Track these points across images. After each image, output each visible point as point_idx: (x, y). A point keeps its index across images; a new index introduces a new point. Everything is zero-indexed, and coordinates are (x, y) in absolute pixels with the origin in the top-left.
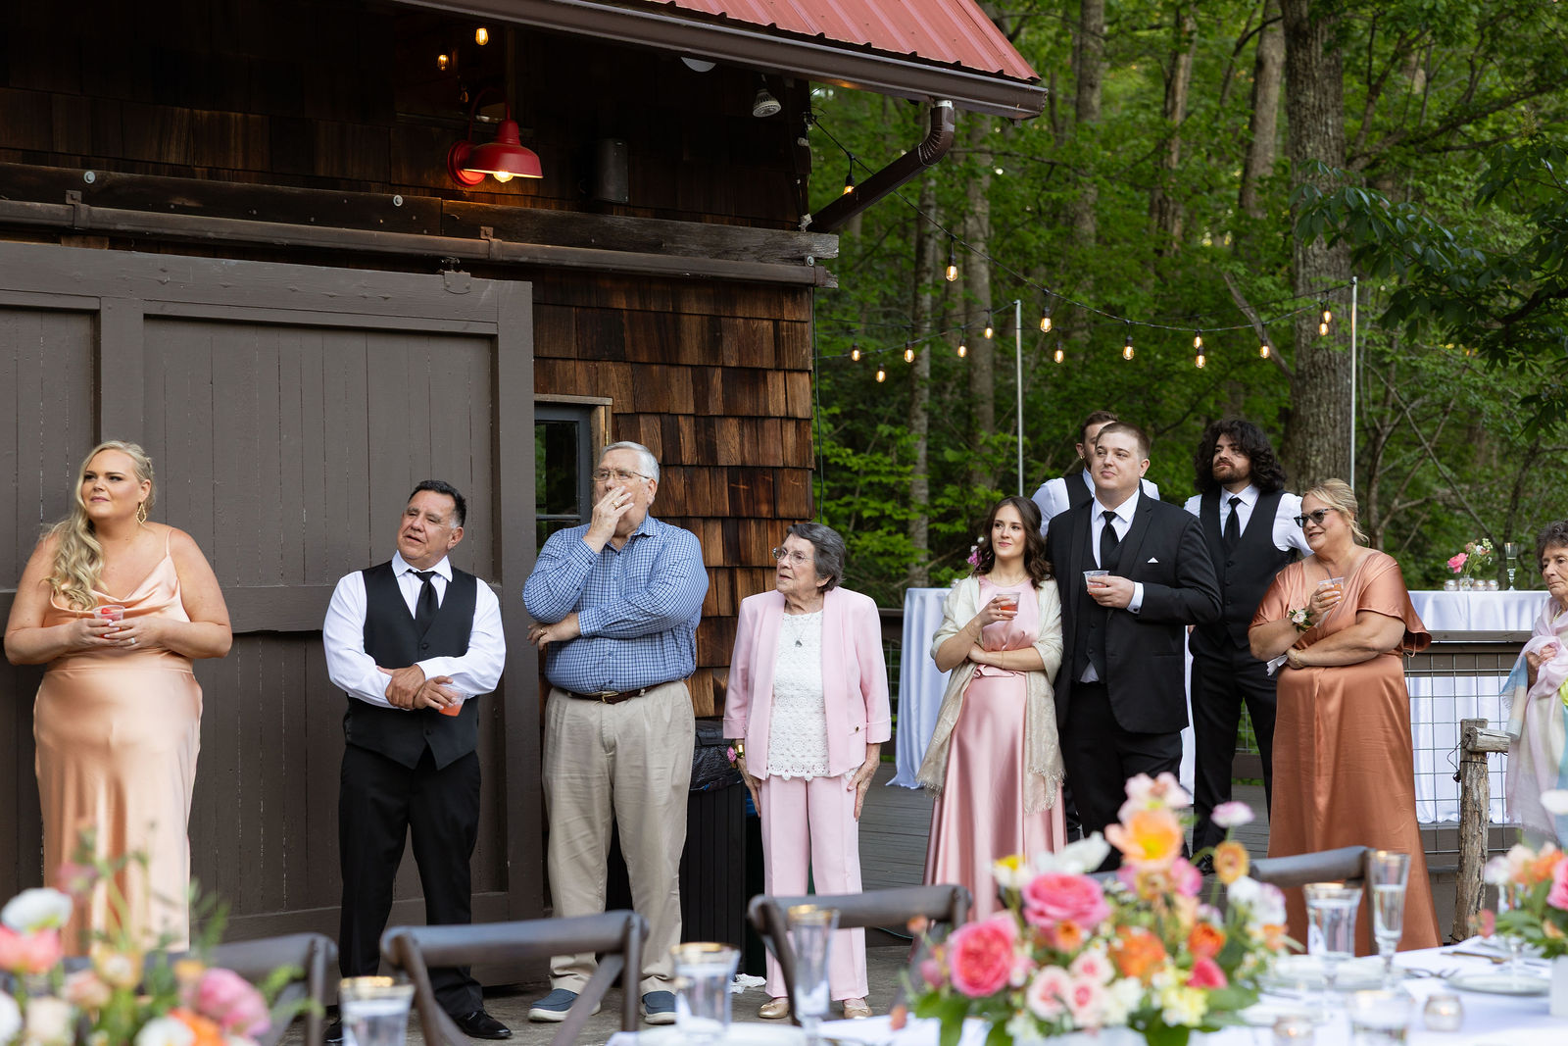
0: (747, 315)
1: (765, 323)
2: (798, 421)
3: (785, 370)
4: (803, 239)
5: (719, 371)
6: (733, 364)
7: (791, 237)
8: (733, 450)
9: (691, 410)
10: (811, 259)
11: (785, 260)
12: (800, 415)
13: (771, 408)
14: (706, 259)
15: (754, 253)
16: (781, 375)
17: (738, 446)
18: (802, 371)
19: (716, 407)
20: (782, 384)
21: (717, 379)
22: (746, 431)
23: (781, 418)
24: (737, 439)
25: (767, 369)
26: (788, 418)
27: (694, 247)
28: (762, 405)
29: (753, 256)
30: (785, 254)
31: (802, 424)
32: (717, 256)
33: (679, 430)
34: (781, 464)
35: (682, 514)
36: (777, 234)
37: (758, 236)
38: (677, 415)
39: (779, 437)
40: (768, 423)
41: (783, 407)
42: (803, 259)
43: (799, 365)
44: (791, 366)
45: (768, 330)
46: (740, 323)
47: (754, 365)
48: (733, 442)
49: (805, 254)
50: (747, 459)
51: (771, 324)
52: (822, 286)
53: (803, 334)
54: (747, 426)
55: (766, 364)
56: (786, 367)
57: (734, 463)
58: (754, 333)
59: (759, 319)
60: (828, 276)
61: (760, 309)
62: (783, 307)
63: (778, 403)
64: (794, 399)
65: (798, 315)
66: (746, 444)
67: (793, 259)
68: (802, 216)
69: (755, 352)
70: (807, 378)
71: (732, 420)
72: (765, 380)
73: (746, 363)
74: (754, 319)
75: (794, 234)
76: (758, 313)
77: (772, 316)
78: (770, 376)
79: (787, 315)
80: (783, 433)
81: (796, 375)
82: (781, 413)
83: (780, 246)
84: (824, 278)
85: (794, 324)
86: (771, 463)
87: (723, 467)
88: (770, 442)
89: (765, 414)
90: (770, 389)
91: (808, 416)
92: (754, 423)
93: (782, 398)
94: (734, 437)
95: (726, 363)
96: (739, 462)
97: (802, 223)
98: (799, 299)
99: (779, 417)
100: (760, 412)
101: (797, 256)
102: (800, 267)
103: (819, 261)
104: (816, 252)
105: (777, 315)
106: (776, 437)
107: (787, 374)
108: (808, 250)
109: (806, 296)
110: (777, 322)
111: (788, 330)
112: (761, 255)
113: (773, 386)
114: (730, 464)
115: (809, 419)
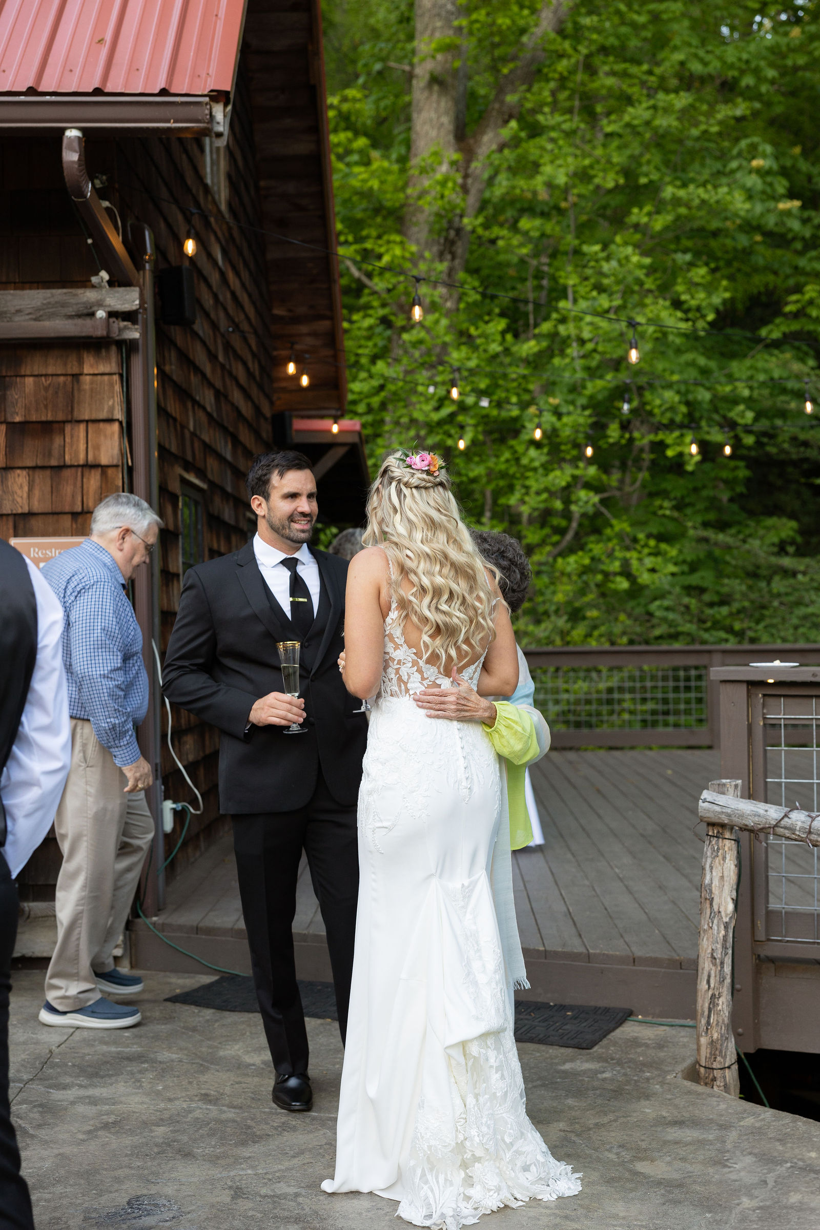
0: (36, 373)
1: (62, 379)
2: (104, 468)
3: (87, 421)
4: (90, 295)
6: (18, 419)
7: (76, 295)
8: (19, 500)
10: (101, 314)
11: (70, 317)
12: (104, 461)
13: (67, 458)
15: (30, 314)
16: (82, 427)
17: (25, 495)
18: (110, 421)
20: (82, 434)
21: (1, 435)
22: (37, 481)
23: (83, 466)
24: (26, 489)
25: (64, 422)
26: (89, 466)
28: (55, 452)
29: (27, 317)
30: (70, 311)
31: (110, 471)
34: (79, 509)
36: (58, 294)
37: (34, 298)
39: (79, 483)
40: (67, 473)
41: (82, 456)
42: (92, 314)
43: (103, 415)
44: (94, 417)
45: (65, 383)
46: (30, 381)
47: (44, 419)
48: (19, 492)
49: (94, 309)
50: (37, 507)
51: (69, 378)
52: (117, 338)
53: (112, 385)
54: (39, 476)
55: (60, 417)
56: (87, 418)
57: (20, 511)
58: (46, 389)
59: (52, 375)
60: (126, 328)
61: (53, 366)
62: (81, 363)
63: (77, 453)
64: (97, 448)
65: (102, 368)
66: (37, 493)
67: (79, 316)
68: (97, 274)
69: (46, 407)
70: (116, 426)
71: (18, 471)
72: (63, 432)
73: (34, 418)
74: (46, 375)
75: (80, 291)
76: (50, 370)
77: (69, 372)
78: (68, 428)
79: (87, 370)
80: (85, 480)
81: (102, 425)
82: (82, 462)
83: (64, 305)
84: (121, 330)
85: (99, 377)
86: (67, 509)
87: (8, 515)
88: (68, 489)
89: (62, 464)
90: (68, 440)
91: (115, 462)
92: (48, 472)
93: (82, 446)
94: (21, 487)
95: (10, 420)
96: (26, 510)
97: (94, 279)
98: (104, 353)
99: (78, 466)
100: (54, 462)
101: (85, 311)
102: (88, 322)
103: (112, 314)
104: (110, 306)
105: (76, 370)
106: (75, 485)
107: (90, 425)
108: (100, 304)
109: (114, 349)
110: (76, 377)
111: (92, 383)
112: (38, 315)
113: (72, 437)
114: (14, 512)
115: (116, 466)
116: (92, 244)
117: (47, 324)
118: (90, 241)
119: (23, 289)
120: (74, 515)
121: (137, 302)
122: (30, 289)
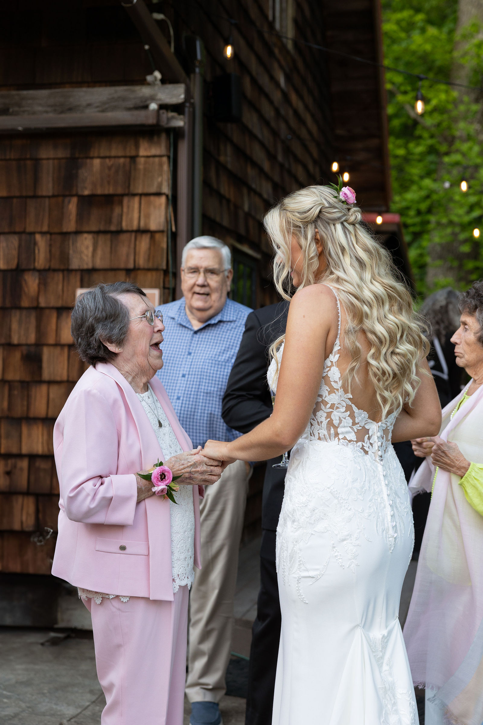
0: (102, 155)
1: (122, 160)
2: (152, 233)
3: (141, 195)
4: (145, 91)
5: (74, 200)
6: (86, 192)
7: (134, 91)
8: (85, 258)
9: (45, 229)
10: (153, 106)
11: (129, 109)
12: (153, 226)
13: (124, 224)
14: (51, 115)
15: (97, 107)
16: (137, 199)
17: (90, 254)
18: (159, 194)
19: (70, 225)
20: (136, 206)
21: (72, 206)
22: (100, 243)
23: (136, 231)
24: (91, 249)
25: (123, 195)
26: (141, 232)
27: (40, 108)
28: (115, 220)
29: (96, 110)
30: (130, 104)
31: (157, 236)
32: (62, 112)
33: (35, 244)
34: (132, 267)
35: (35, 304)
36: (120, 91)
37: (102, 94)
38: (33, 234)
39: (132, 246)
40: (124, 237)
41: (135, 223)
42: (146, 107)
43: (153, 190)
44: (146, 190)
45: (124, 165)
46: (97, 162)
47: (106, 192)
48: (85, 252)
49: (148, 102)
50: (99, 263)
51: (128, 160)
52: (166, 126)
53: (161, 165)
54: (102, 238)
55: (120, 191)
56: (140, 191)
57: (85, 267)
58: (110, 168)
59: (115, 157)
60: (173, 118)
61: (116, 150)
62: (137, 147)
63: (131, 220)
64: (148, 216)
65: (154, 151)
66: (99, 252)
67: (137, 108)
68: (151, 73)
69: (109, 183)
70: (163, 199)
71: (85, 235)
72: (121, 203)
73: (99, 192)
74: (110, 157)
75: (137, 88)
76: (113, 153)
77: (128, 154)
78: (126, 200)
79: (142, 152)
80: (138, 243)
81: (152, 198)
82: (135, 227)
83: (124, 99)
84: (169, 120)
85: (151, 159)
86: (122, 266)
87: (76, 270)
88: (123, 250)
89: (119, 229)
90: (125, 210)
91: (161, 228)
92: (108, 236)
93: (136, 215)
94: (87, 248)
95: (80, 193)
96: (90, 266)
97: (149, 78)
98: (155, 138)
99: (132, 231)
100: (113, 228)
101: (141, 104)
102: (143, 113)
103: (163, 107)
104: (160, 100)
105: (133, 153)
106: (129, 246)
107: (143, 199)
108: (153, 99)
109: (163, 136)
110: (133, 158)
111: (146, 163)
112: (104, 108)
113: (128, 207)
114: (81, 267)
115: (162, 232)
116: (149, 50)
117: (109, 114)
118: (147, 47)
119: (94, 86)
120: (128, 271)
121: (183, 96)
122: (100, 86)
